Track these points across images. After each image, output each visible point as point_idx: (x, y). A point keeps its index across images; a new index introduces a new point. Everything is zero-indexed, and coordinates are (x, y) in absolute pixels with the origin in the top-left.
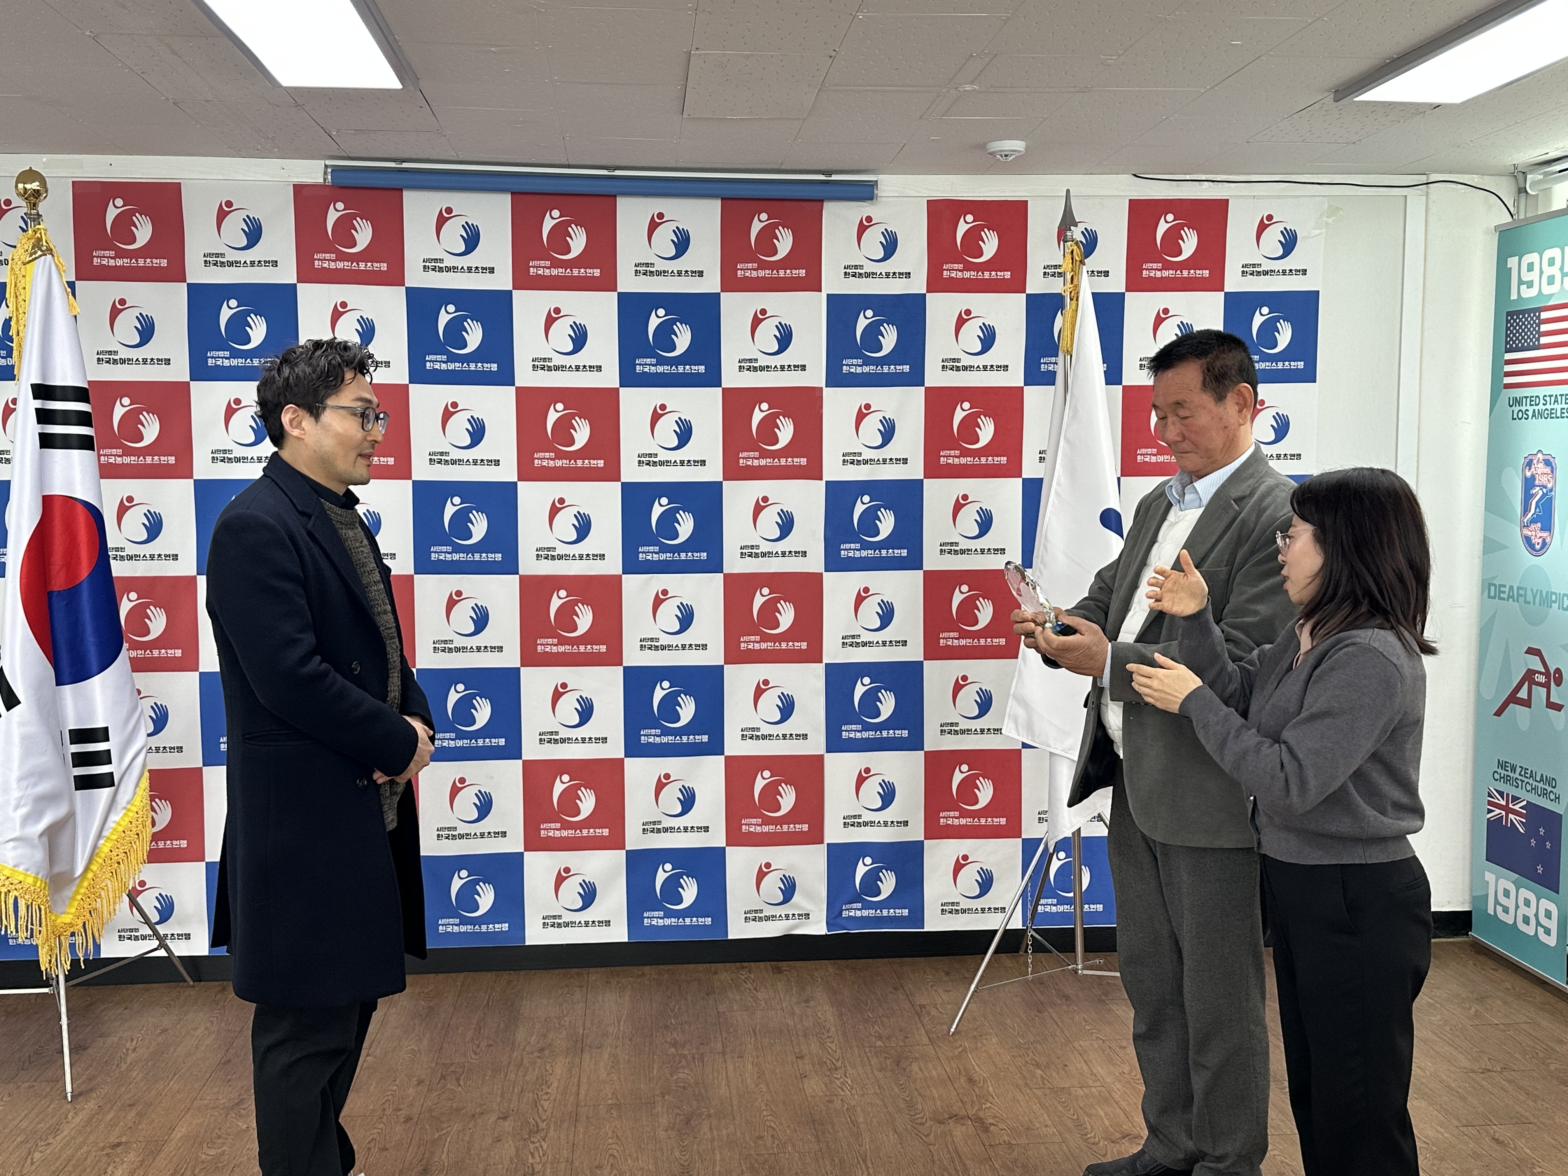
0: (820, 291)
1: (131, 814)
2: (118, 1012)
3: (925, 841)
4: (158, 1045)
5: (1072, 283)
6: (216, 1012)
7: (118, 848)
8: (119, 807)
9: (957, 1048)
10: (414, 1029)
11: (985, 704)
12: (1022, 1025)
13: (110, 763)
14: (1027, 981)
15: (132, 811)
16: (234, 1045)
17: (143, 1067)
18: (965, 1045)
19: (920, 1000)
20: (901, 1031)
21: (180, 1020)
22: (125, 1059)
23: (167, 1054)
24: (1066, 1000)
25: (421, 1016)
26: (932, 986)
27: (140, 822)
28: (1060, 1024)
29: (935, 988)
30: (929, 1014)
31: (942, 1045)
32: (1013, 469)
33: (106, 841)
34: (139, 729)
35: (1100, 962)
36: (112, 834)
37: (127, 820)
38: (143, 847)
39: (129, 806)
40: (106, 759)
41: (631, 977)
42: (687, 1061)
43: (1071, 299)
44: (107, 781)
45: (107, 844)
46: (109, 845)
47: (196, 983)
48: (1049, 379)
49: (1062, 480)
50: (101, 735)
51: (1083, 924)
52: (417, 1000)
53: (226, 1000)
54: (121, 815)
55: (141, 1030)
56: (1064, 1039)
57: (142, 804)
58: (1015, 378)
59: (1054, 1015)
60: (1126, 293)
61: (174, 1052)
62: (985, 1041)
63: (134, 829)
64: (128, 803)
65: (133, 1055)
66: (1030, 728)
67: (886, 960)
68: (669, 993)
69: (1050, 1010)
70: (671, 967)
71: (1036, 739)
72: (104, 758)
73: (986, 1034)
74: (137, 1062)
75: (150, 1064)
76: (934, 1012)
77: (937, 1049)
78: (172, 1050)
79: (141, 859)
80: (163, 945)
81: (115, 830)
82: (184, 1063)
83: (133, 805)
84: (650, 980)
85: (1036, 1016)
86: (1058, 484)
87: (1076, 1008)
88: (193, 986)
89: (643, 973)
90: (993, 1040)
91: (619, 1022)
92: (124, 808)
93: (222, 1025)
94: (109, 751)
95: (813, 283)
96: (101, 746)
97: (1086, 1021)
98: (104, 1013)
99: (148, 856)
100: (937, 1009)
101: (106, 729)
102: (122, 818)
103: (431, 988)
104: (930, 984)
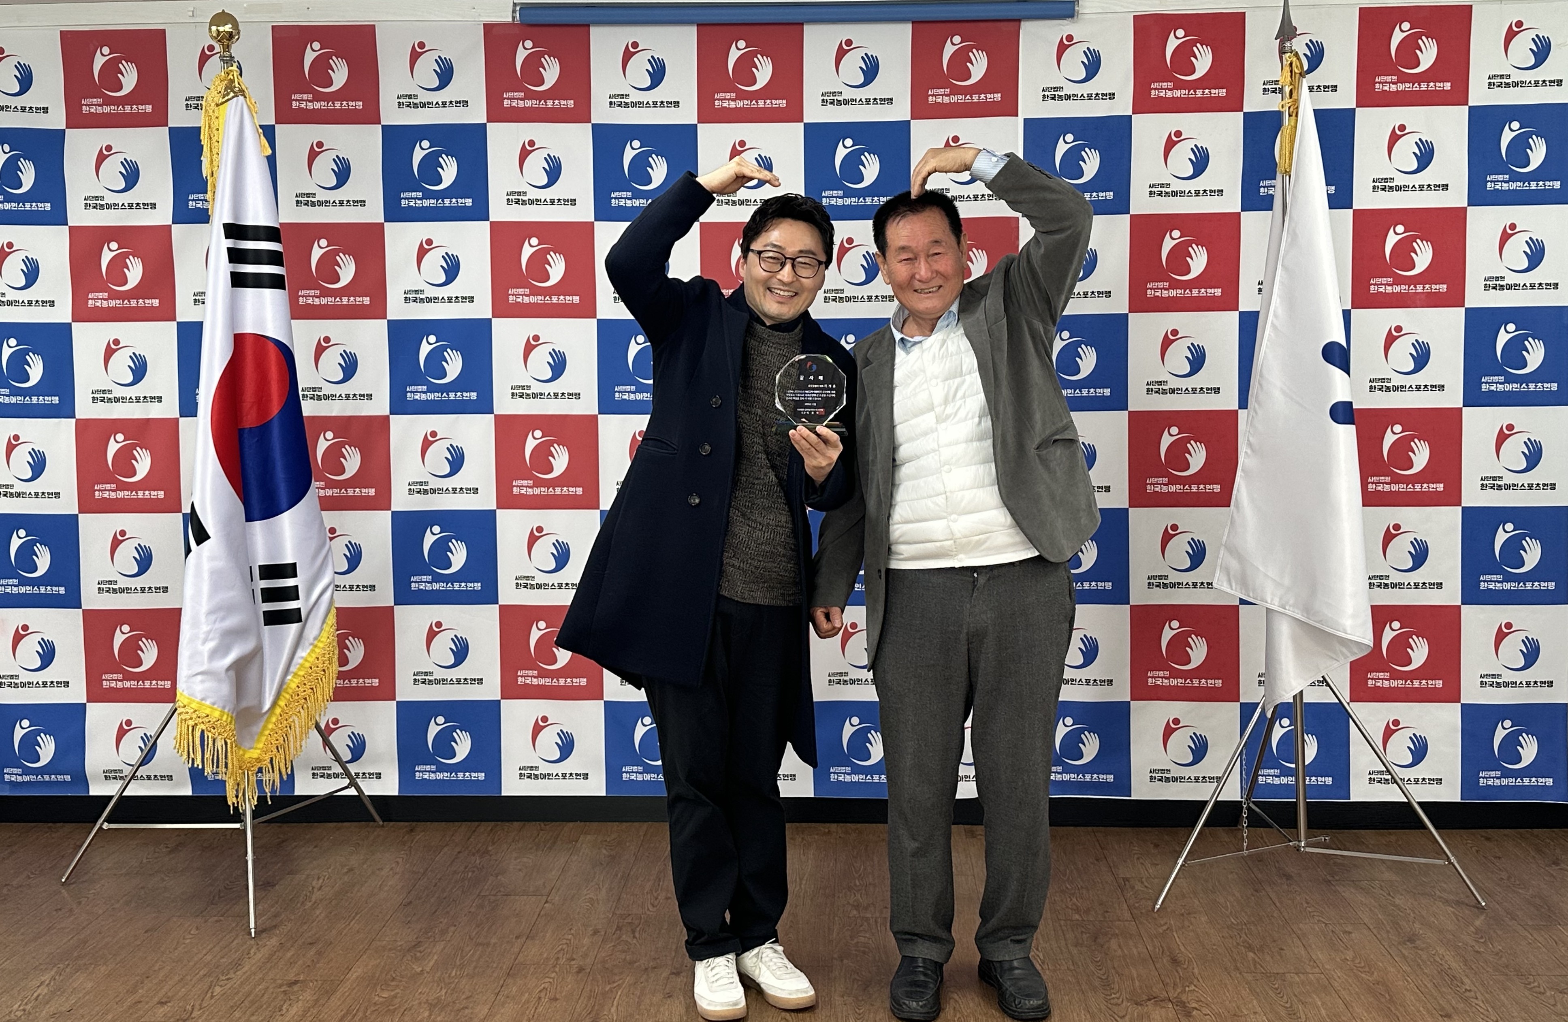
0: (1017, 115)
1: (317, 650)
2: (310, 849)
3: (1132, 702)
4: (343, 884)
5: (1291, 97)
6: (403, 852)
7: (305, 684)
8: (307, 644)
9: (1162, 926)
10: (594, 877)
11: (1198, 555)
12: (1235, 904)
13: (298, 599)
14: (1243, 857)
15: (319, 647)
16: (417, 886)
17: (326, 905)
18: (1170, 924)
19: (1123, 872)
20: (1101, 904)
21: (367, 859)
22: (310, 898)
23: (352, 893)
24: (1287, 879)
25: (602, 864)
26: (1138, 859)
27: (326, 659)
28: (1278, 904)
29: (1141, 860)
30: (1133, 888)
31: (1145, 921)
32: (1229, 302)
33: (293, 677)
34: (327, 566)
35: (1325, 839)
36: (299, 669)
37: (314, 656)
38: (329, 683)
39: (316, 642)
40: (293, 595)
41: (817, 834)
42: (869, 924)
43: (1290, 115)
44: (293, 617)
45: (295, 680)
46: (296, 681)
47: (385, 823)
48: (1266, 204)
49: (1280, 312)
50: (290, 571)
51: (1305, 798)
52: (599, 849)
53: (412, 841)
54: (308, 651)
55: (328, 869)
56: (1282, 921)
57: (328, 640)
58: (1231, 203)
59: (1273, 895)
60: (1357, 109)
61: (358, 891)
62: (1192, 919)
63: (320, 666)
64: (315, 639)
65: (318, 893)
66: (1244, 582)
67: (1090, 829)
68: (855, 853)
69: (1268, 889)
70: (859, 825)
71: (1251, 595)
72: (292, 594)
73: (1195, 913)
74: (321, 900)
75: (333, 903)
76: (1138, 886)
77: (1140, 926)
78: (356, 889)
79: (327, 697)
80: (353, 784)
81: (302, 665)
82: (366, 903)
83: (319, 641)
84: (836, 839)
85: (1253, 895)
86: (1275, 316)
87: (1297, 889)
88: (383, 826)
89: (829, 831)
90: (1202, 919)
91: (801, 880)
92: (311, 644)
93: (407, 867)
94: (297, 587)
95: (1009, 108)
96: (290, 582)
97: (1308, 903)
98: (295, 850)
99: (333, 693)
100: (1142, 883)
101: (295, 564)
102: (309, 654)
103: (613, 836)
104: (1136, 856)
